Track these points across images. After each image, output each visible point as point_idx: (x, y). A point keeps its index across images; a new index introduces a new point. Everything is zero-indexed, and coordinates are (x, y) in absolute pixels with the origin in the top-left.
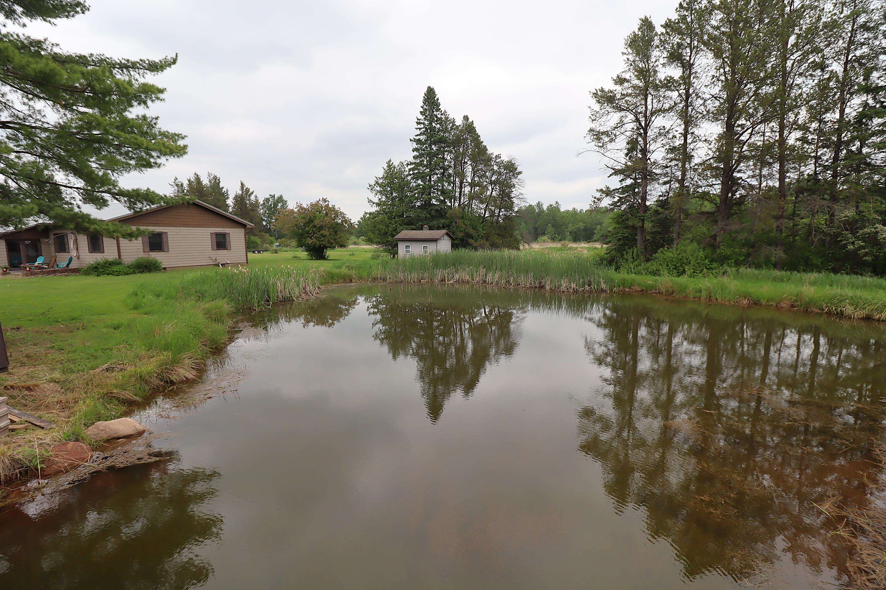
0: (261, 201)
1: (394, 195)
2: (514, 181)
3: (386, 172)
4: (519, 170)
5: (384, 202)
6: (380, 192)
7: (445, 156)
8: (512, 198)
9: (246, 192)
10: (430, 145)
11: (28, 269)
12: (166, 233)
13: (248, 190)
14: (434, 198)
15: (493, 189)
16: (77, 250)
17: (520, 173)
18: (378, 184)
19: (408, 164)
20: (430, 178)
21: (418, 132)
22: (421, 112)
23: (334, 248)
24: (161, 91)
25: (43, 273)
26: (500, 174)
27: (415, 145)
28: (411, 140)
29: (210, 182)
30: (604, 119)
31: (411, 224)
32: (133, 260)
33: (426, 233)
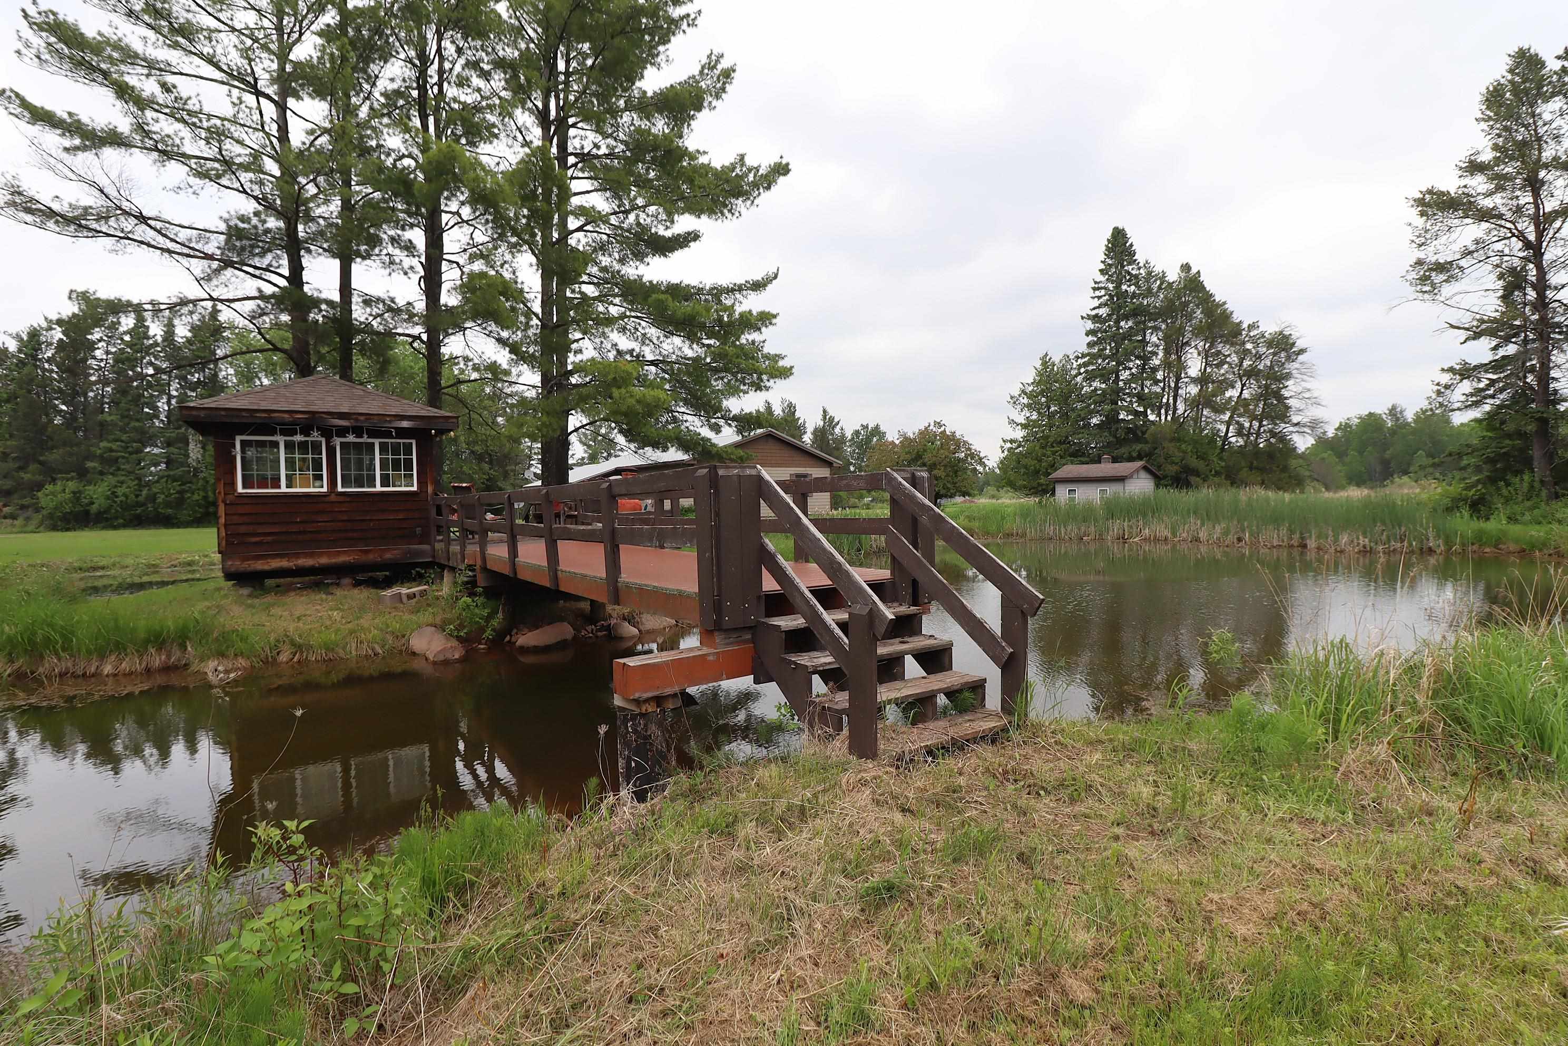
0: (849, 435)
1: (1052, 409)
2: (1292, 367)
3: (1039, 374)
4: (1300, 344)
5: (1034, 421)
6: (1029, 406)
7: (1148, 338)
8: (1286, 398)
9: (829, 422)
10: (1117, 322)
13: (832, 419)
14: (1123, 408)
15: (1243, 385)
17: (1302, 351)
18: (1025, 393)
19: (1078, 357)
20: (1117, 376)
21: (1096, 303)
22: (1101, 271)
23: (952, 496)
24: (775, 316)
26: (1259, 357)
27: (1090, 325)
28: (1083, 318)
29: (783, 411)
30: (1443, 239)
31: (1079, 455)
33: (1106, 468)
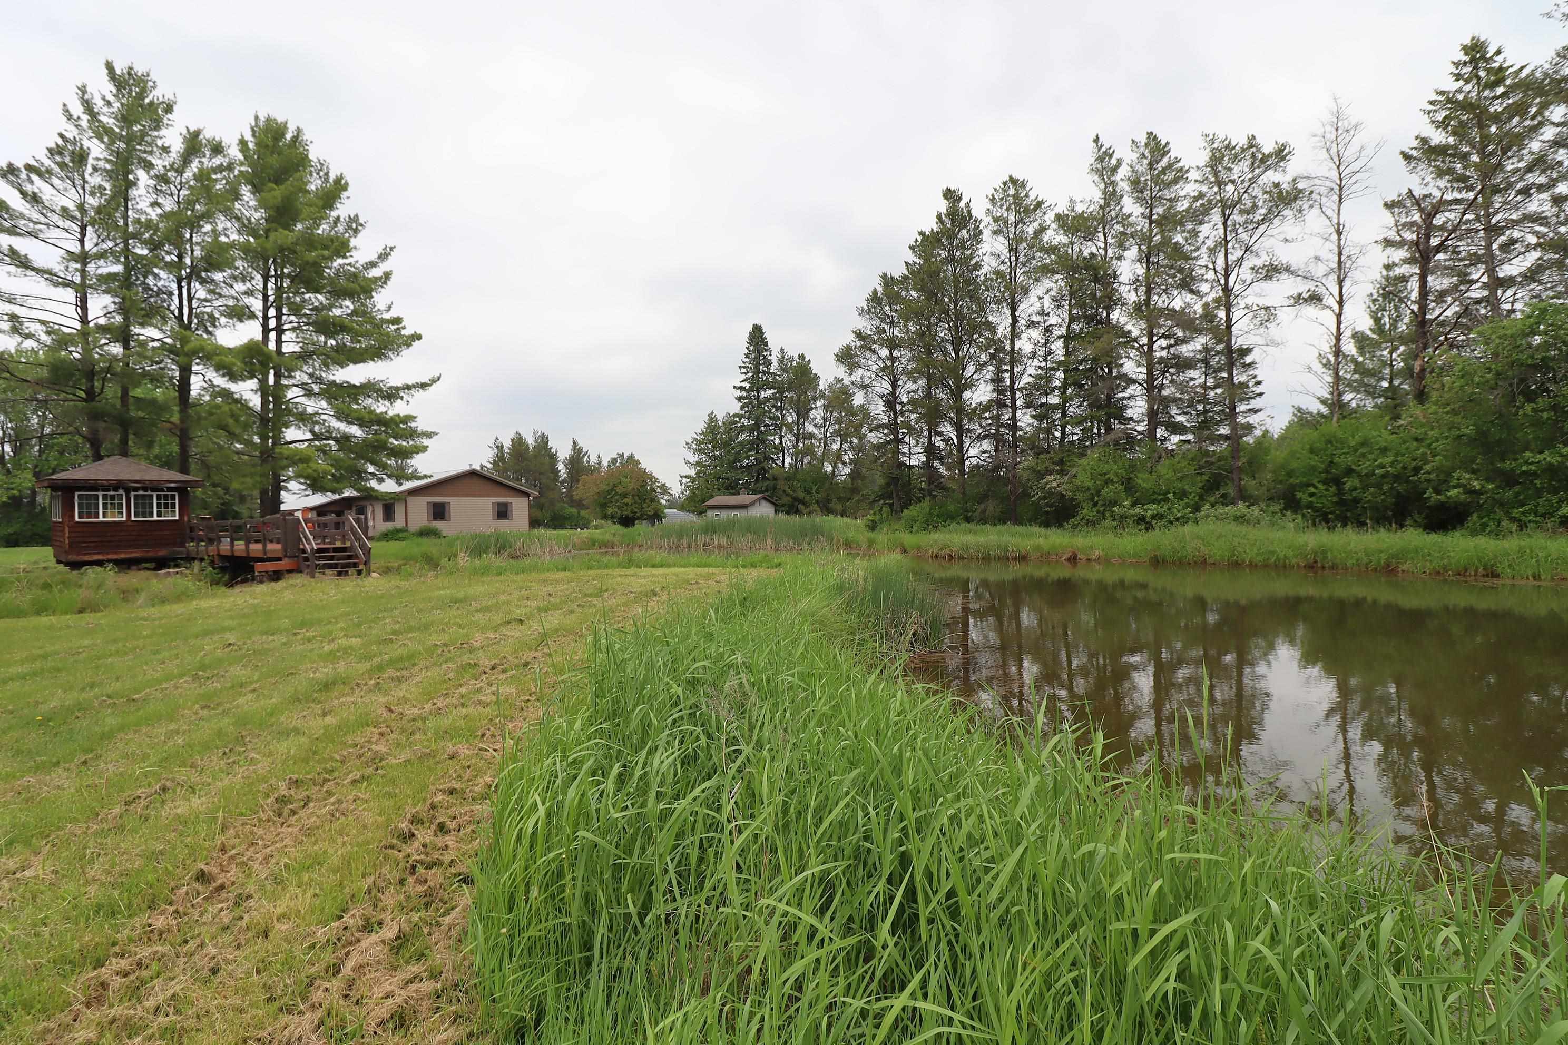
1: (716, 453)
3: (707, 427)
5: (703, 462)
6: (700, 451)
9: (578, 454)
10: (757, 392)
12: (449, 503)
13: (580, 450)
16: (374, 519)
18: (697, 441)
19: (732, 416)
21: (744, 377)
22: (747, 354)
27: (739, 394)
28: (735, 388)
29: (536, 441)
31: (729, 488)
32: (416, 527)
33: (742, 498)
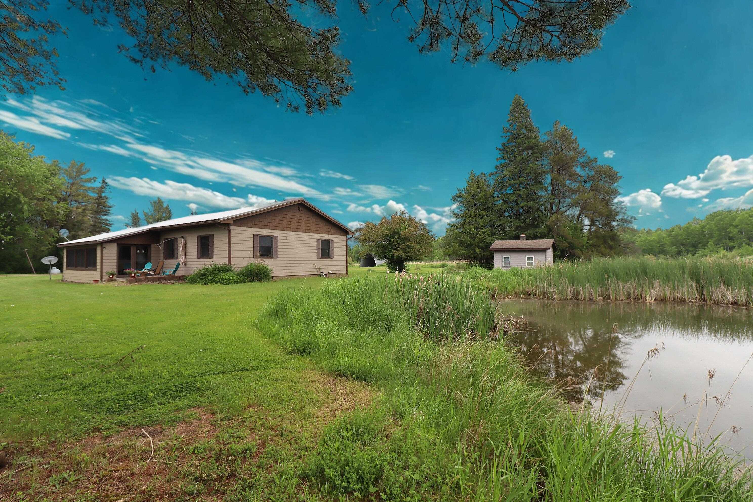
11: (133, 275)
12: (277, 237)
16: (185, 255)
25: (148, 280)
32: (242, 266)
33: (525, 243)
